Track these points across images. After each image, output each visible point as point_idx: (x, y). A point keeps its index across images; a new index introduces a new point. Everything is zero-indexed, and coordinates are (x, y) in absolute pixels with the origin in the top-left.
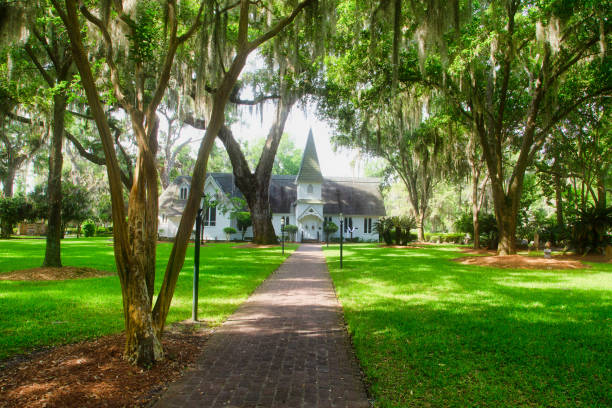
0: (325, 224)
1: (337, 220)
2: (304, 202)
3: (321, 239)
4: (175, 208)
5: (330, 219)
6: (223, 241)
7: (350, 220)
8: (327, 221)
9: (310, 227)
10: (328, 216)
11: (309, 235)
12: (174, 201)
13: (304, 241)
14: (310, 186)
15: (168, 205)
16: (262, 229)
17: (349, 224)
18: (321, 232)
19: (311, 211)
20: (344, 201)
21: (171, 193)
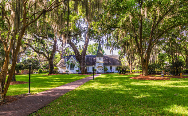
0: (104, 68)
1: (108, 67)
2: (98, 62)
3: (103, 72)
4: (63, 65)
5: (106, 67)
6: (76, 74)
7: (112, 67)
8: (105, 68)
9: (100, 69)
10: (105, 66)
11: (100, 71)
12: (63, 63)
13: (98, 73)
14: (100, 58)
15: (61, 64)
16: (84, 70)
17: (111, 68)
18: (103, 71)
19: (100, 65)
20: (110, 62)
21: (62, 61)
